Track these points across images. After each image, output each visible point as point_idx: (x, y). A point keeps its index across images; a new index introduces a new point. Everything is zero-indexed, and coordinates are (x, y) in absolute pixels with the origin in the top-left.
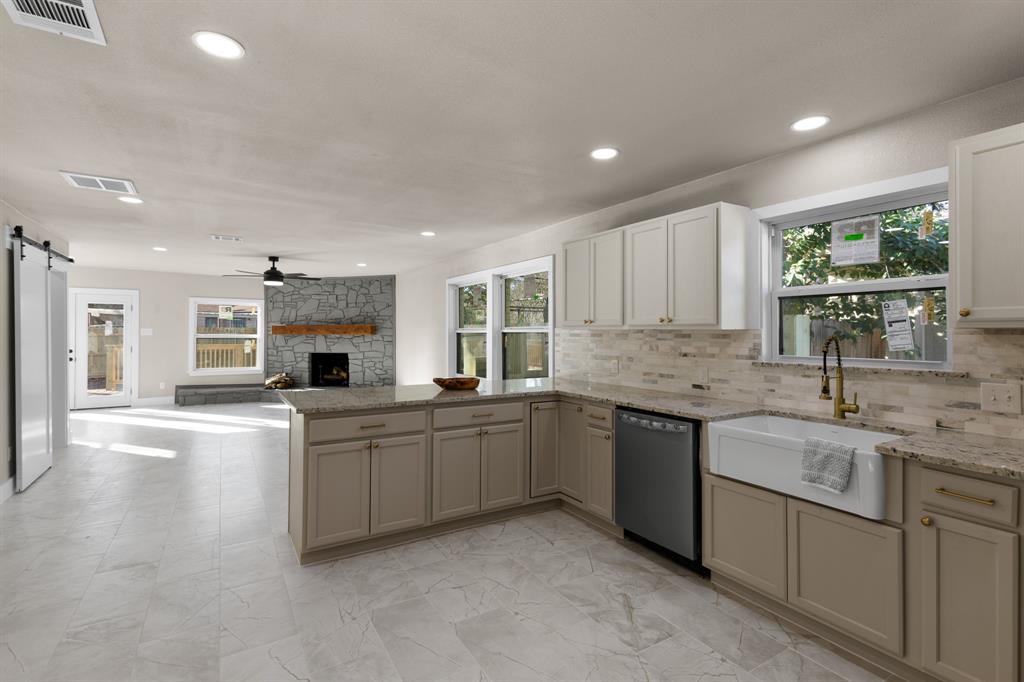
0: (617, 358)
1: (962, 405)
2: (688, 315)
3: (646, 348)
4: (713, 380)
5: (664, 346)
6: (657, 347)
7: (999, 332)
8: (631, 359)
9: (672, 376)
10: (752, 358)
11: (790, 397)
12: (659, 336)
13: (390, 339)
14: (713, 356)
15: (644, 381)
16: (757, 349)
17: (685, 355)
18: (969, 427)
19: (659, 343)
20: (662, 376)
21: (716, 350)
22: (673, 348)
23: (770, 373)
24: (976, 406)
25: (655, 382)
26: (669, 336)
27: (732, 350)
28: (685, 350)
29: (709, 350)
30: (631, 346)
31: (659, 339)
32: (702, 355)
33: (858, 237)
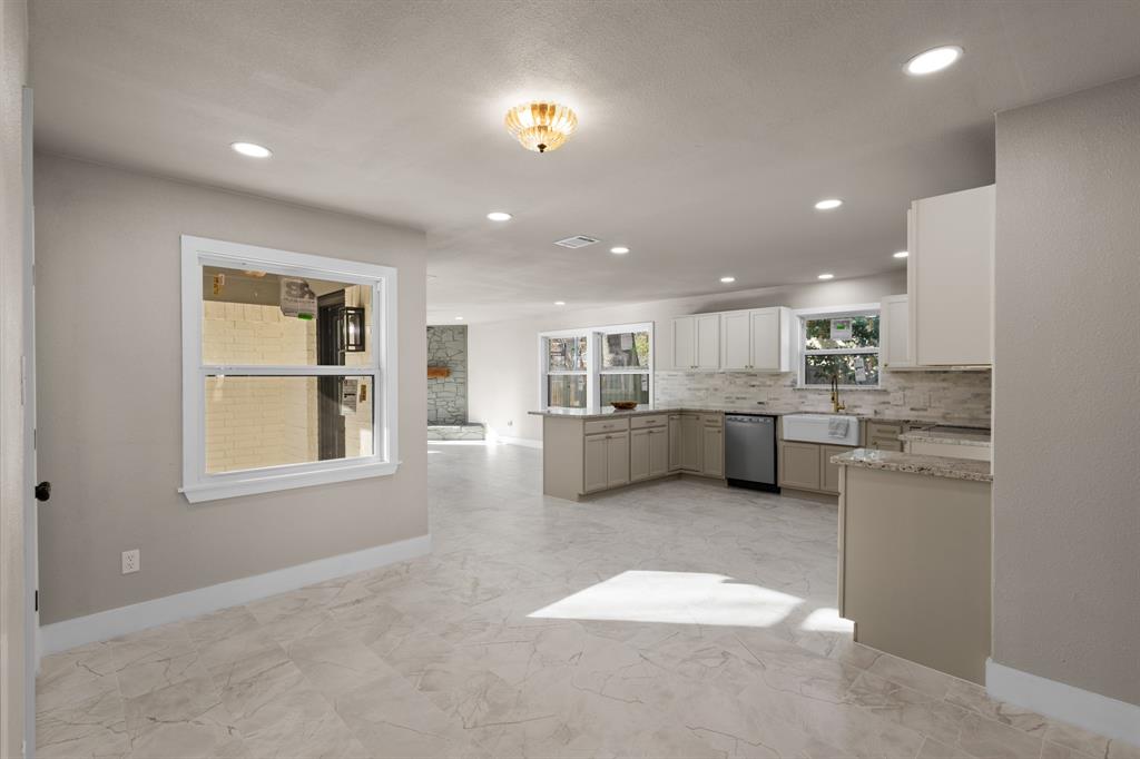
0: (707, 389)
1: (884, 403)
2: (762, 363)
3: (727, 383)
4: (770, 399)
5: (740, 381)
6: (735, 382)
7: (897, 372)
8: (716, 390)
9: (744, 398)
10: (792, 386)
11: (812, 405)
12: (736, 376)
13: (462, 381)
14: (770, 386)
15: (726, 402)
16: (795, 382)
17: (753, 386)
18: (887, 412)
19: (736, 380)
20: (738, 398)
21: (772, 383)
22: (746, 383)
23: (803, 393)
24: (889, 403)
25: (733, 402)
26: (744, 375)
27: (780, 383)
28: (753, 383)
29: (768, 383)
30: (717, 382)
32: (765, 386)
33: (842, 328)
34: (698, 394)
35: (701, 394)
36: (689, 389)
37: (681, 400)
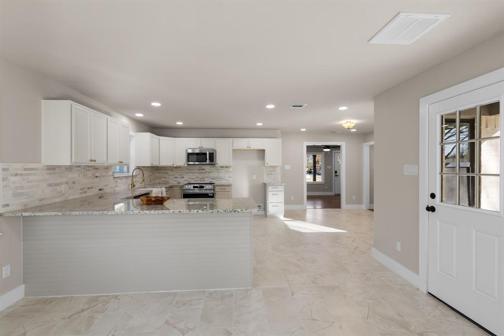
0: (66, 183)
3: (82, 175)
4: (105, 186)
5: (89, 174)
6: (87, 174)
8: (74, 183)
9: (93, 188)
10: (113, 176)
12: (88, 168)
14: (104, 176)
15: (81, 193)
17: (97, 177)
19: (87, 172)
20: (88, 188)
22: (93, 174)
23: (116, 180)
25: (86, 192)
26: (91, 169)
28: (97, 175)
30: (74, 175)
31: (87, 170)
32: (102, 176)
34: (58, 188)
35: (63, 188)
36: (50, 185)
37: (40, 200)
